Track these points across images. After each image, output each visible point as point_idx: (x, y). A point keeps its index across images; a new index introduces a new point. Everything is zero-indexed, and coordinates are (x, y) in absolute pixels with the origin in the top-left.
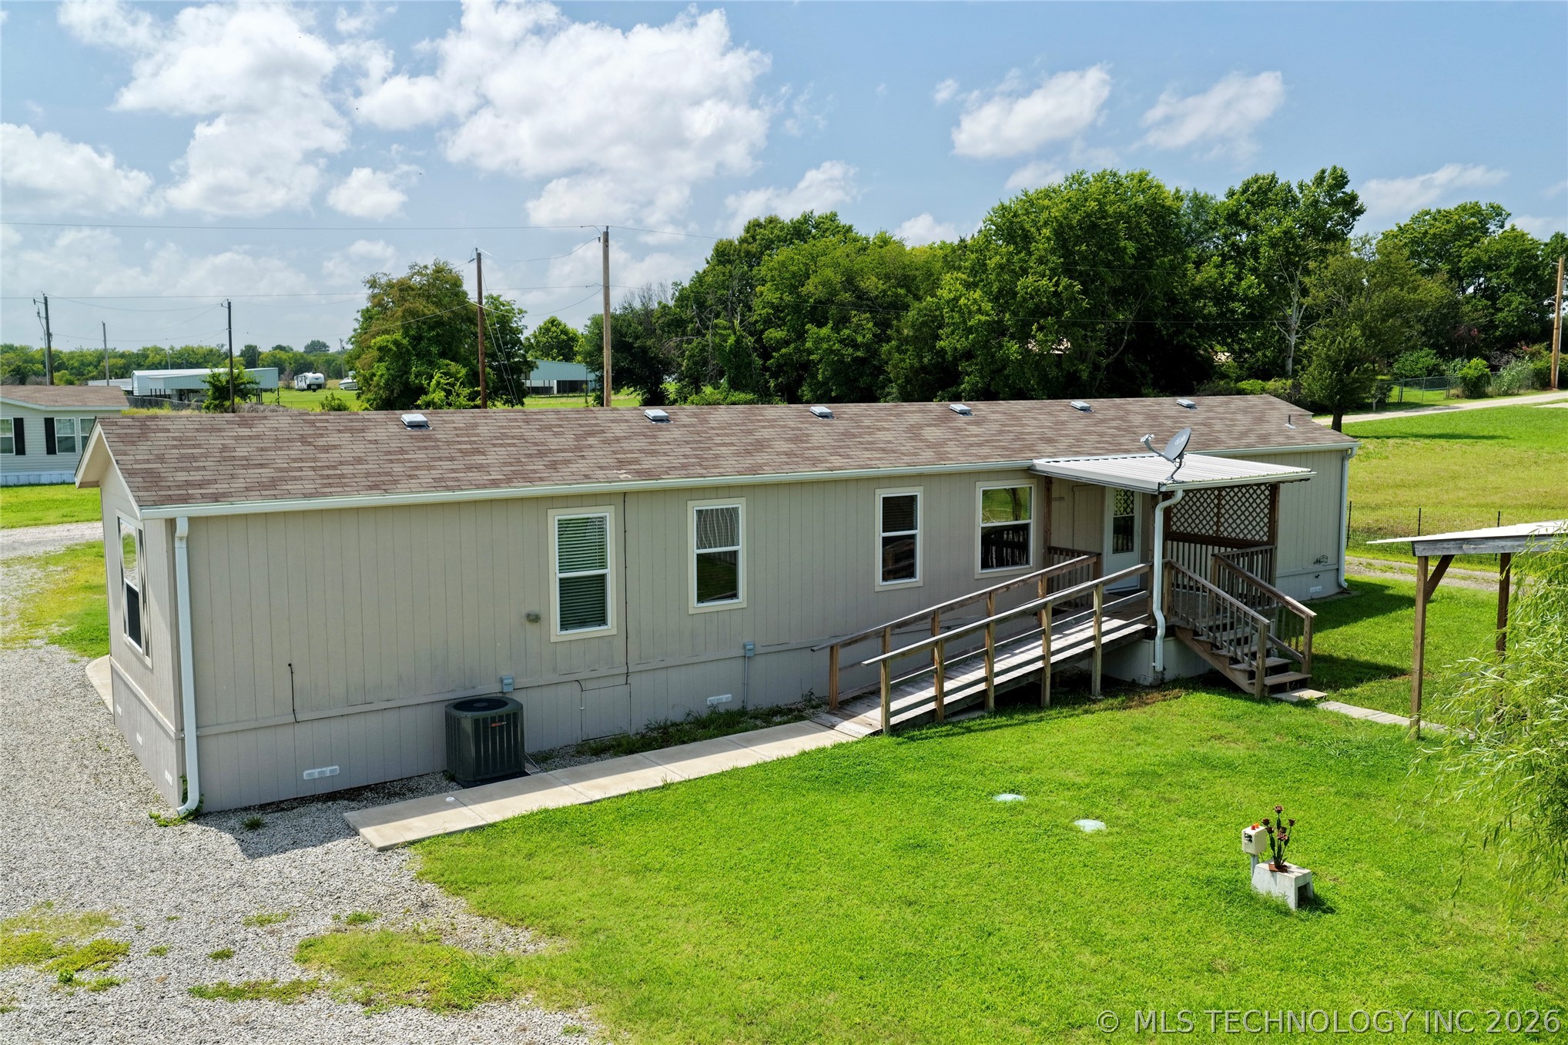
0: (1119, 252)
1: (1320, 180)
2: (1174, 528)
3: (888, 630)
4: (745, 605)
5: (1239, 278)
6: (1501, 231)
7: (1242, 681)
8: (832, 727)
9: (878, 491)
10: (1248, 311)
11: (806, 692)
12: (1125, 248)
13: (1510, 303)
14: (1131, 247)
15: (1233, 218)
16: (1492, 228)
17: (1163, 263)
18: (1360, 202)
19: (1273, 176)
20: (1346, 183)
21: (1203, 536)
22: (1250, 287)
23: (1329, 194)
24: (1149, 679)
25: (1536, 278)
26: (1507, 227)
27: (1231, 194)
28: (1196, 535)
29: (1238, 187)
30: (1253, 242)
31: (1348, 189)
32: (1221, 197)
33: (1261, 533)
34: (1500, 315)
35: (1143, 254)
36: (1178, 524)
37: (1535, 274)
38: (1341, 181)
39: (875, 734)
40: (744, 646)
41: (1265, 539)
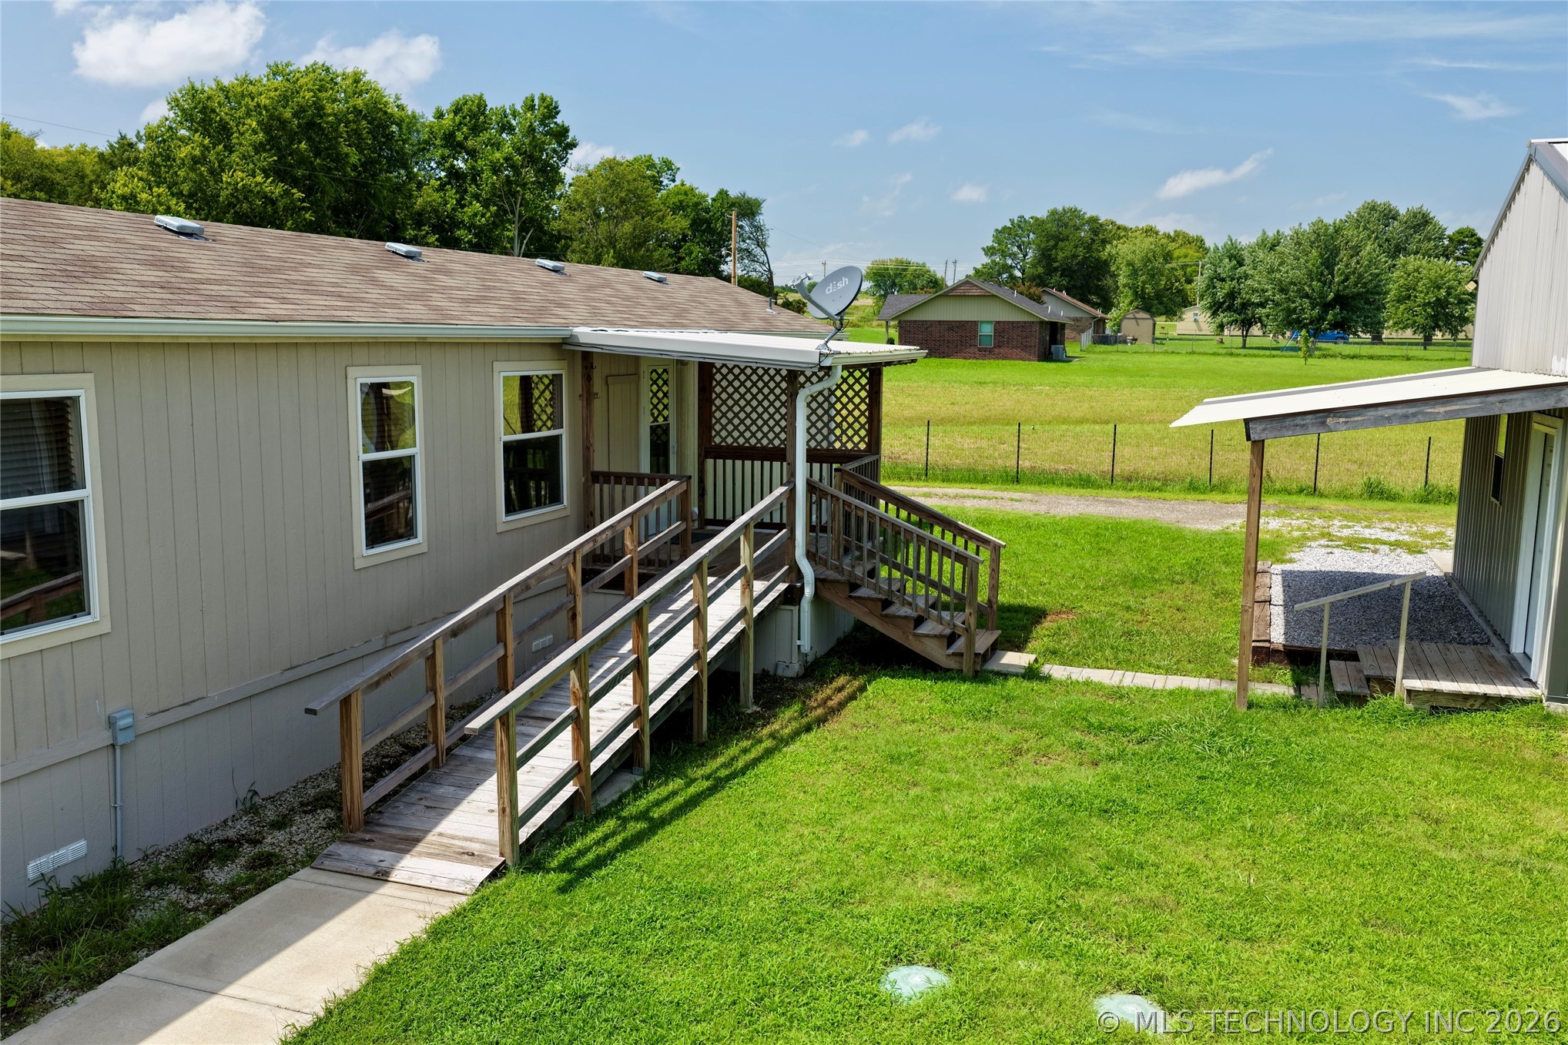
0: (340, 159)
1: (530, 107)
2: (717, 440)
3: (439, 643)
4: (106, 628)
5: (461, 204)
6: (673, 184)
7: (937, 653)
8: (382, 876)
9: (352, 372)
10: (475, 240)
11: (243, 794)
12: (347, 155)
13: (691, 253)
14: (355, 158)
15: (449, 139)
16: (666, 182)
17: (389, 179)
18: (571, 135)
19: (481, 98)
20: (557, 113)
21: (764, 448)
22: (475, 215)
23: (542, 123)
24: (796, 668)
25: (710, 230)
26: (678, 182)
27: (440, 115)
28: (753, 448)
29: (446, 106)
30: (473, 168)
31: (559, 120)
32: (430, 117)
33: (856, 439)
34: (683, 263)
35: (368, 164)
36: (724, 434)
37: (709, 227)
38: (552, 111)
39: (495, 875)
40: (111, 723)
41: (862, 446)
